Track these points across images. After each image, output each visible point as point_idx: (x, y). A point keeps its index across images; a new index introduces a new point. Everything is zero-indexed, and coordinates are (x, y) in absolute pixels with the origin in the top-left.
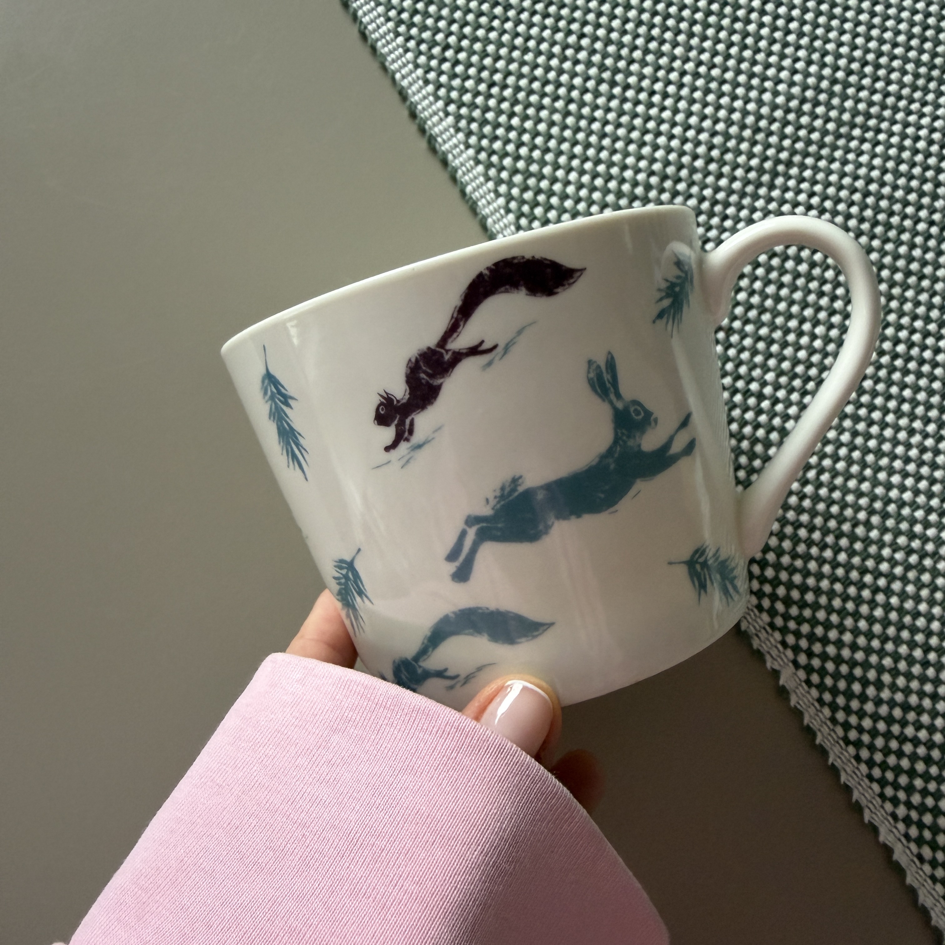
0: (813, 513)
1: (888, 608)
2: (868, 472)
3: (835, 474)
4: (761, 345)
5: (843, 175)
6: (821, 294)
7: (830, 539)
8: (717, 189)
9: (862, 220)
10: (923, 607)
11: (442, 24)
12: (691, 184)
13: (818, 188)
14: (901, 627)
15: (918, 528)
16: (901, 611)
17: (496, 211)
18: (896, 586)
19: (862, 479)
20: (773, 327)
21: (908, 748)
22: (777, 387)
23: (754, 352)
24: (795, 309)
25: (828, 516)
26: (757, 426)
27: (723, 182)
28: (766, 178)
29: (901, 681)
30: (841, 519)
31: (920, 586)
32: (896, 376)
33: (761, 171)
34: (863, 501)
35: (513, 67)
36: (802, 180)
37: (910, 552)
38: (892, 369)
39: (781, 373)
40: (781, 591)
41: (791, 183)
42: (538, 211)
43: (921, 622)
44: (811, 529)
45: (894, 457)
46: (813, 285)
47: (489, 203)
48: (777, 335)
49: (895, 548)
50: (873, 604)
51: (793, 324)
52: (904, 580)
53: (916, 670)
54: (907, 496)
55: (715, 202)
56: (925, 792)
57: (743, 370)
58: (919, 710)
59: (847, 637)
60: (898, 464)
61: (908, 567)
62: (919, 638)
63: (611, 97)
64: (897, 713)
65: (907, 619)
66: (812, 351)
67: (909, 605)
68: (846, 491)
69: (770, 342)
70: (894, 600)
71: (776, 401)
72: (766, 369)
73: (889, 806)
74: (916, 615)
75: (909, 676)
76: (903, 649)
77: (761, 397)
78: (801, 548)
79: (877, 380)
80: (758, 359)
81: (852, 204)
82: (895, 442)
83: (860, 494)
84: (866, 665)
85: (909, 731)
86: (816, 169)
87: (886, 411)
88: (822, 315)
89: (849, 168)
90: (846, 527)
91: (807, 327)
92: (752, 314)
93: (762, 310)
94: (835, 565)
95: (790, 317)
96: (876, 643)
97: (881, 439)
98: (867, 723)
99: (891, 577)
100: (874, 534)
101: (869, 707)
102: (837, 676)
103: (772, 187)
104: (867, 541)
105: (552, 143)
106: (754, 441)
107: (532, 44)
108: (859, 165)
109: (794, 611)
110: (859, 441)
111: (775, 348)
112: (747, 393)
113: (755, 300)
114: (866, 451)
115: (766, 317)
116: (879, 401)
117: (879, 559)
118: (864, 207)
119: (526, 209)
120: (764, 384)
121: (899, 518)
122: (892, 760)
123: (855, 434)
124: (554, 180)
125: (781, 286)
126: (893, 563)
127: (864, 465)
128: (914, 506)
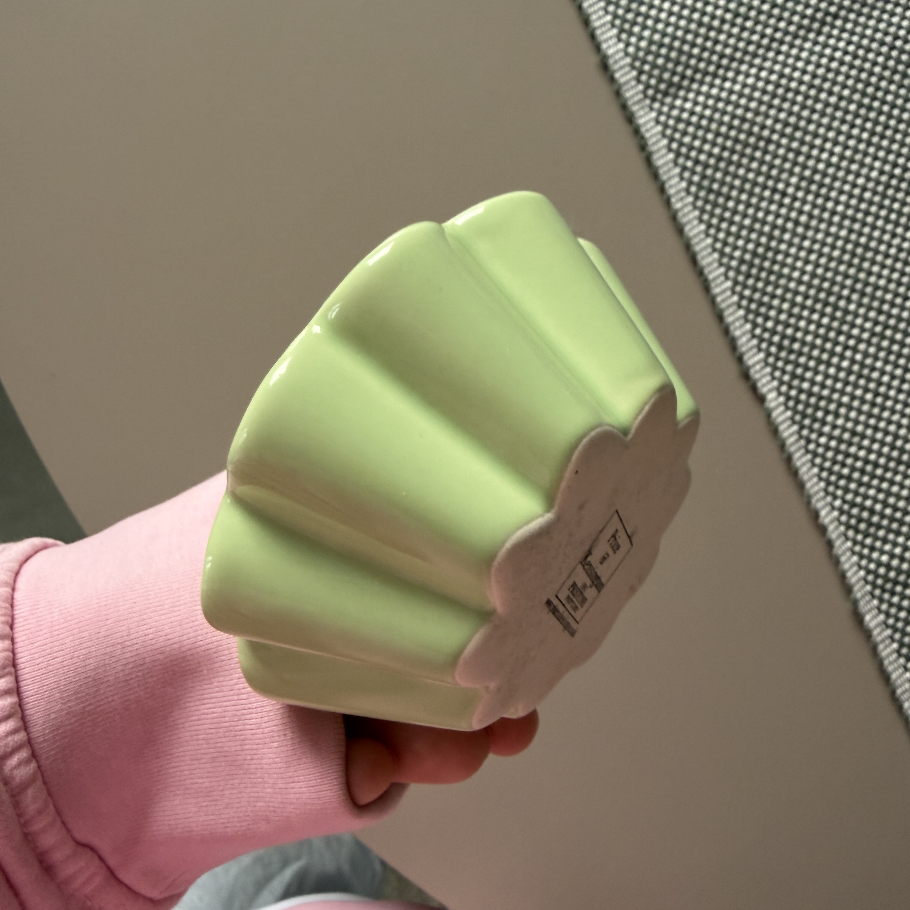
0: (810, 286)
1: (853, 361)
2: (856, 261)
3: (831, 259)
4: (791, 156)
5: (876, 30)
6: (843, 121)
7: (819, 306)
8: (776, 30)
9: (885, 67)
10: (879, 364)
12: (757, 22)
13: (855, 39)
14: (860, 376)
15: (886, 307)
16: (862, 365)
17: (604, 25)
18: (862, 347)
19: (850, 265)
20: (802, 142)
21: (849, 461)
22: (798, 188)
23: (785, 159)
24: (822, 131)
25: (820, 289)
26: (778, 216)
27: (782, 25)
28: (816, 25)
29: (853, 414)
30: (829, 293)
31: (879, 348)
32: (890, 192)
33: (813, 19)
34: (849, 282)
36: (843, 30)
37: (876, 323)
38: (888, 186)
39: (802, 178)
40: (776, 339)
41: (835, 32)
42: (636, 29)
43: (875, 375)
44: (806, 297)
45: (877, 252)
46: (839, 114)
47: (600, 18)
48: (805, 149)
49: (866, 319)
50: (842, 357)
51: (818, 142)
52: (869, 343)
53: (866, 408)
54: (882, 282)
55: (773, 40)
56: (856, 494)
57: (774, 172)
58: (863, 436)
59: (819, 378)
60: (879, 258)
61: (873, 334)
62: (872, 385)
64: (846, 436)
65: (866, 372)
66: (829, 164)
67: (869, 361)
68: (836, 272)
69: (798, 153)
70: (858, 357)
71: (794, 199)
72: (791, 173)
73: (829, 499)
74: (873, 369)
75: (860, 412)
76: (859, 392)
77: (784, 194)
78: (796, 310)
79: (875, 193)
80: (787, 166)
81: (879, 54)
82: (880, 241)
83: (846, 276)
84: (830, 400)
85: (853, 450)
86: (856, 23)
87: (877, 217)
88: (842, 138)
89: (882, 26)
90: (832, 299)
91: (828, 145)
92: (788, 130)
93: (796, 128)
94: (819, 325)
95: (816, 135)
96: (839, 386)
97: (870, 238)
98: (823, 440)
99: (859, 340)
100: (852, 307)
101: (827, 429)
102: (807, 405)
103: (819, 33)
104: (846, 312)
106: (774, 226)
108: (890, 24)
109: (783, 354)
110: (853, 237)
111: (801, 159)
112: (774, 190)
113: (792, 120)
114: (857, 244)
115: (798, 134)
116: (874, 209)
117: (853, 325)
118: (888, 57)
119: (627, 26)
120: (788, 184)
121: (873, 298)
122: (836, 468)
123: (851, 231)
125: (813, 111)
126: (863, 329)
127: (853, 255)
128: (886, 290)
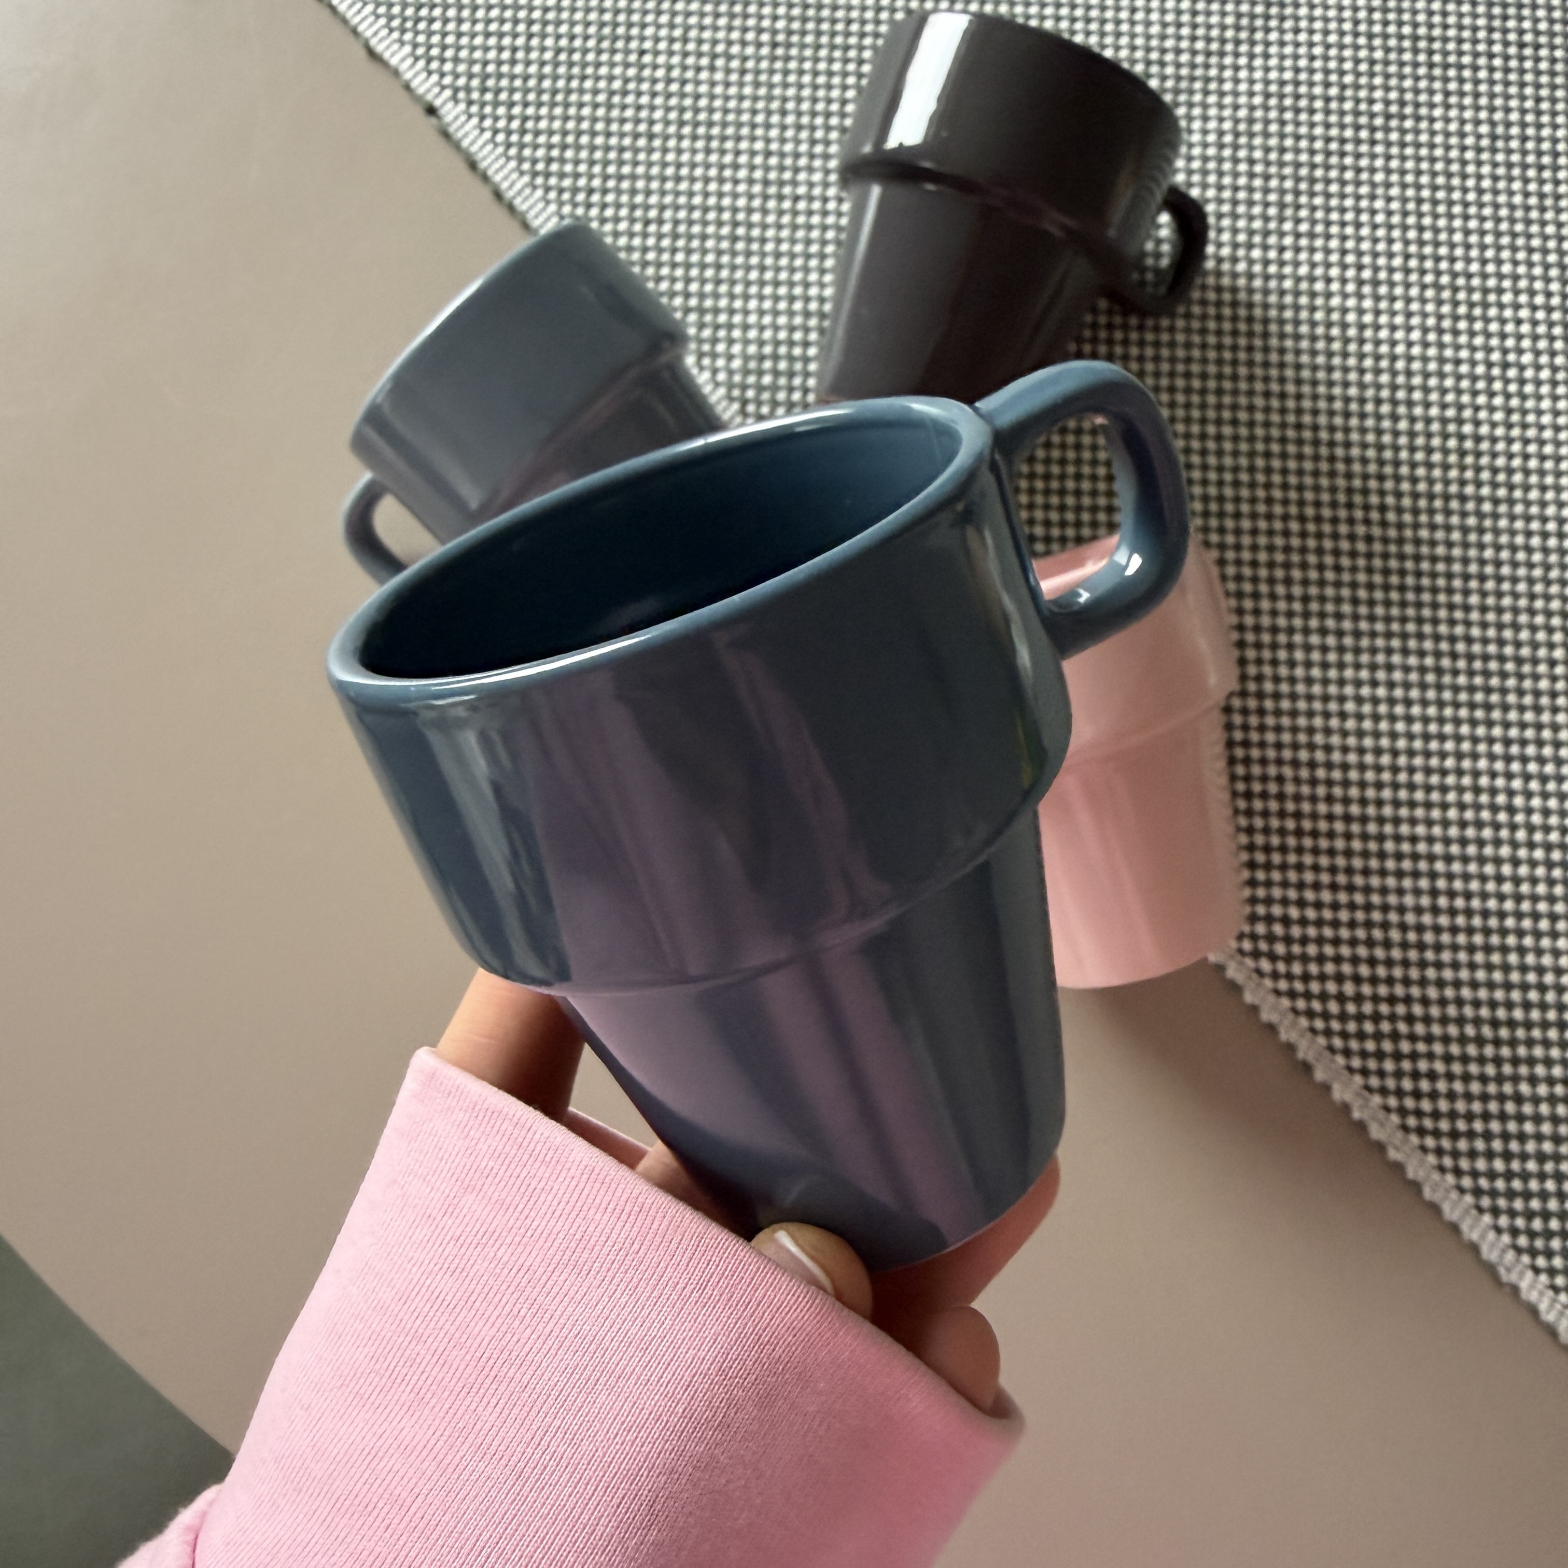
11: (582, 168)
35: (668, 199)
63: (781, 213)
105: (724, 274)
107: (684, 171)
124: (732, 312)
